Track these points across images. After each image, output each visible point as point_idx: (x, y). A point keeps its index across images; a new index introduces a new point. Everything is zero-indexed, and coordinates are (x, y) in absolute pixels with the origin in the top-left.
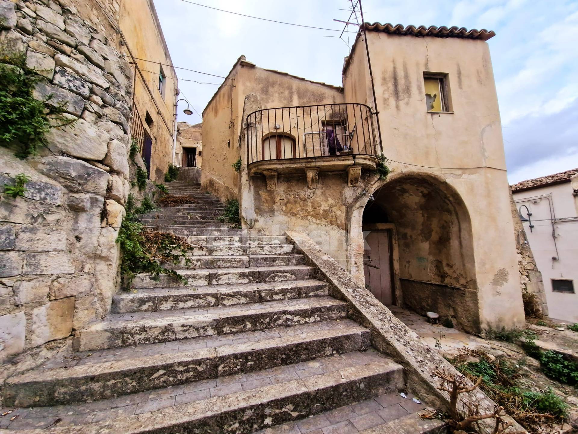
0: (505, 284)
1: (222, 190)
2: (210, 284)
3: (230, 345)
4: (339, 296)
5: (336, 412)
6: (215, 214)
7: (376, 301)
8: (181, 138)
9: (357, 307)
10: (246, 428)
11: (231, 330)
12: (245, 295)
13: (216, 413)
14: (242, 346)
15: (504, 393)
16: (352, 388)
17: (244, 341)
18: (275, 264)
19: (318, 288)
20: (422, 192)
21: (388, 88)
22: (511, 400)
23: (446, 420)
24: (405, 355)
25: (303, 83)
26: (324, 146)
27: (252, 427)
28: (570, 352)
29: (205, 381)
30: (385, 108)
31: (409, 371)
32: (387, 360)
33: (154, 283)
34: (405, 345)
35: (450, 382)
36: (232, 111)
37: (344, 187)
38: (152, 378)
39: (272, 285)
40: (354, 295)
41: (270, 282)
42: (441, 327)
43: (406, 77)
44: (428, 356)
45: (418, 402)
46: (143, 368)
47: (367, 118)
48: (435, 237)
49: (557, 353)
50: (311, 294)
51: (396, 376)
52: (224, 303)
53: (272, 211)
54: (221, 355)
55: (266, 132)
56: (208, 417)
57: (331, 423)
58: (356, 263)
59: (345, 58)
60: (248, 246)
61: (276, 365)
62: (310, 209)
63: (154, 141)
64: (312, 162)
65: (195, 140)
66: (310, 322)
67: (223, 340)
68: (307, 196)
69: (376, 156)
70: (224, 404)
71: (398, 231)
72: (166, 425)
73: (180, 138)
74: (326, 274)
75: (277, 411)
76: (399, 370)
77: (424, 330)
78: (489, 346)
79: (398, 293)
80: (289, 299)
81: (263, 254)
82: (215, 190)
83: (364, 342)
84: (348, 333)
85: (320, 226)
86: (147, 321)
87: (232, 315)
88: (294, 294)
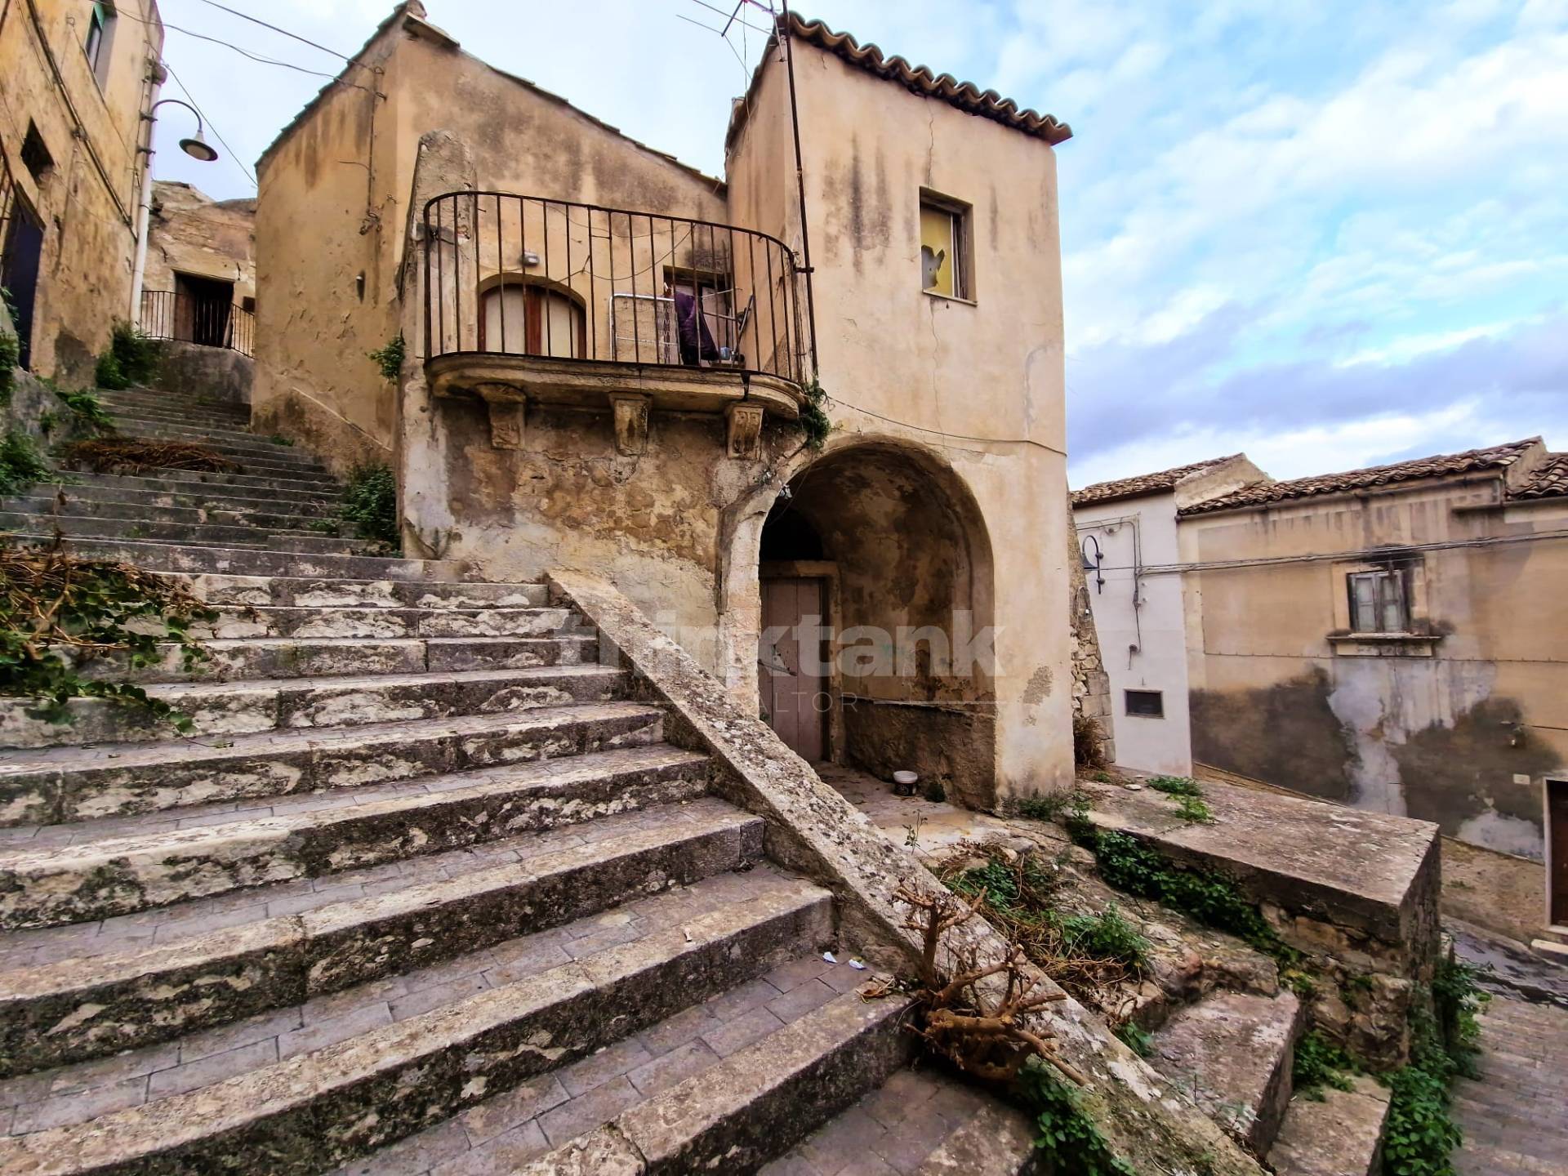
0: (1045, 699)
1: (334, 433)
2: (282, 726)
3: (351, 900)
4: (692, 740)
5: (667, 1028)
6: (305, 511)
7: (782, 748)
8: (168, 237)
9: (736, 765)
10: (403, 1122)
11: (358, 859)
12: (411, 753)
13: (298, 1099)
14: (396, 897)
15: (1029, 925)
16: (711, 961)
17: (403, 883)
18: (510, 662)
19: (633, 724)
20: (900, 488)
21: (839, 210)
22: (1040, 938)
23: (914, 994)
24: (837, 867)
25: (614, 142)
26: (667, 339)
27: (422, 1112)
28: (1149, 831)
29: (260, 1018)
30: (827, 262)
31: (845, 900)
32: (797, 883)
33: (49, 729)
34: (840, 843)
35: (925, 907)
36: (371, 179)
37: (717, 458)
38: (53, 1030)
39: (500, 722)
40: (728, 736)
41: (493, 712)
42: (922, 802)
43: (882, 190)
44: (888, 861)
45: (860, 966)
46: (18, 1003)
47: (782, 280)
48: (921, 596)
49: (1126, 834)
50: (616, 740)
51: (816, 916)
52: (334, 779)
53: (506, 511)
54: (318, 933)
55: (490, 269)
56: (269, 1117)
57: (654, 1055)
58: (738, 660)
59: (735, 100)
60: (424, 609)
61: (504, 937)
62: (621, 511)
63: (50, 232)
64: (632, 377)
65: (228, 254)
66: (610, 812)
67: (327, 890)
68: (613, 475)
69: (802, 384)
70: (326, 1070)
71: (842, 581)
72: (120, 1159)
73: (166, 238)
74: (660, 685)
75: (502, 1056)
76: (822, 903)
77: (886, 812)
78: (1007, 832)
79: (835, 731)
80: (549, 757)
81: (476, 636)
82: (308, 433)
83: (746, 847)
84: (710, 831)
85: (647, 560)
86: (22, 856)
87: (363, 812)
88: (565, 742)
